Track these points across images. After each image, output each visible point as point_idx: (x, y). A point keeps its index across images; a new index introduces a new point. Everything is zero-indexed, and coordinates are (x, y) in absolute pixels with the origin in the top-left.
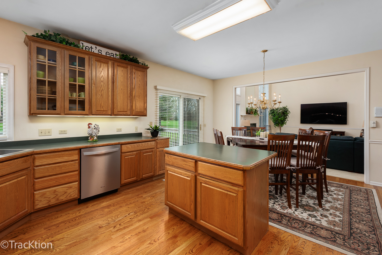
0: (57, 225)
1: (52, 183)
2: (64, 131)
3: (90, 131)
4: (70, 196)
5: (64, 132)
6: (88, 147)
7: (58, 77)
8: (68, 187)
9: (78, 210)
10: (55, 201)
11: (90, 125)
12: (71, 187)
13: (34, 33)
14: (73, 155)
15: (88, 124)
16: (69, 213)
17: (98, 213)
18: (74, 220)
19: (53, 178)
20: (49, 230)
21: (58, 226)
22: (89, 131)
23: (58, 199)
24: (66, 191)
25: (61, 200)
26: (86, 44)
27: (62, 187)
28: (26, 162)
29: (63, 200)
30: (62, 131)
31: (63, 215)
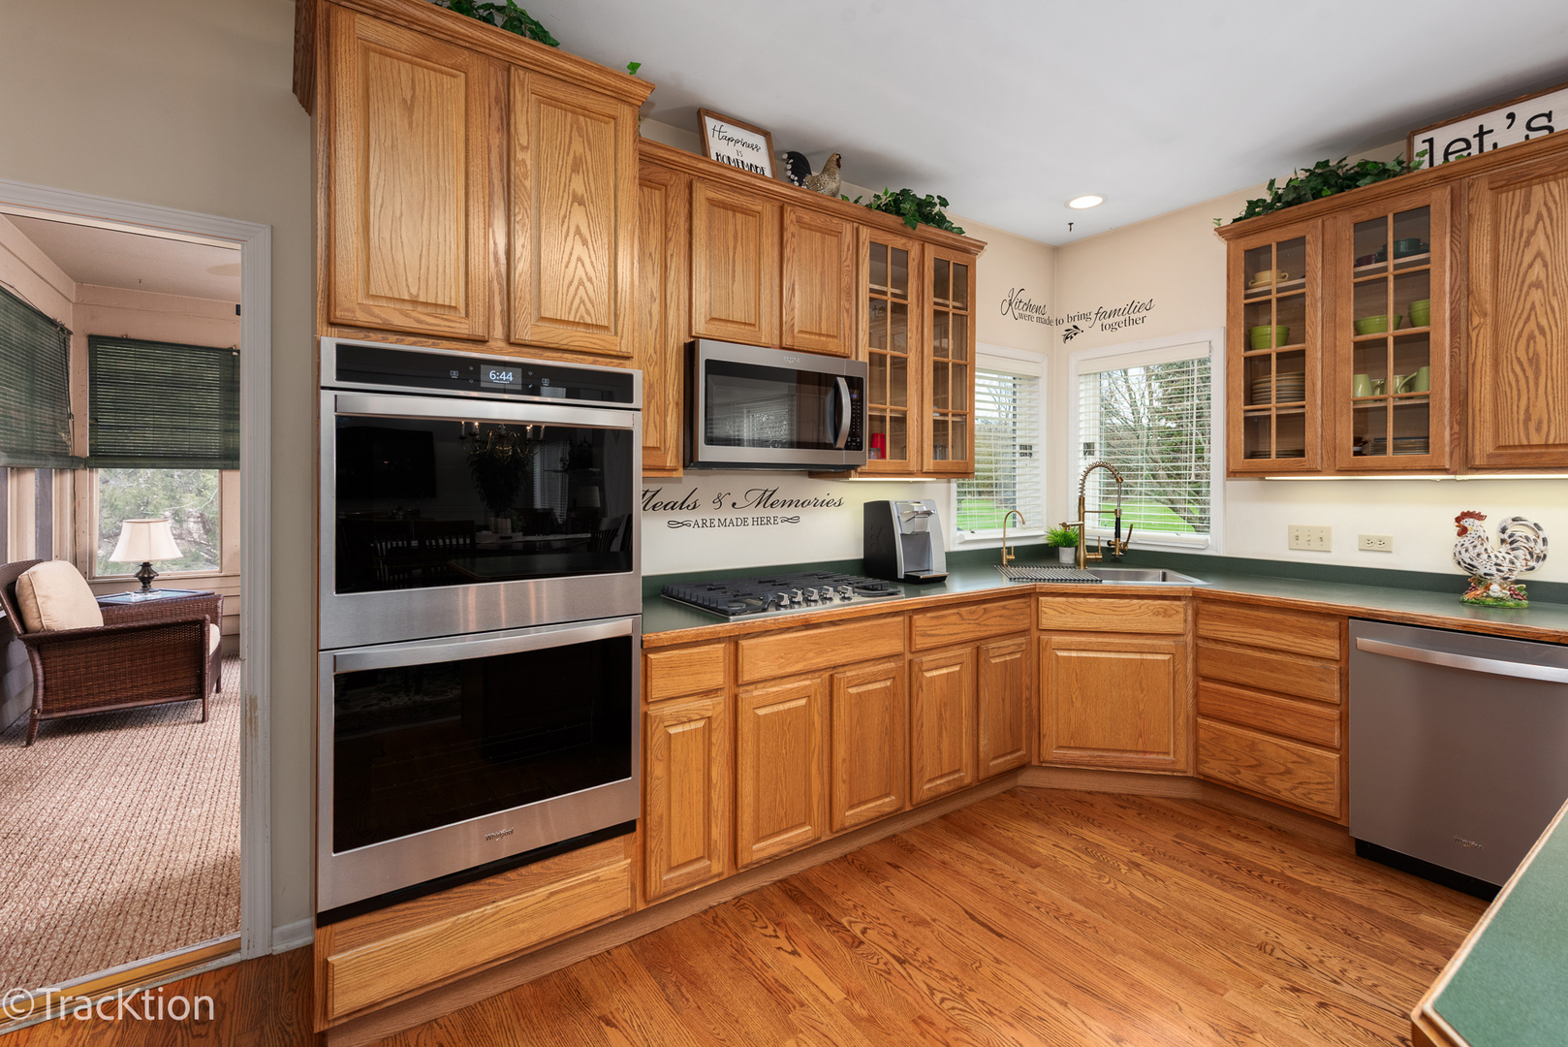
0: (1205, 850)
1: (1244, 714)
2: (1381, 542)
3: (1463, 551)
4: (1304, 795)
5: (1380, 545)
6: (1383, 616)
7: (1310, 332)
8: (1299, 756)
9: (1318, 866)
10: (1254, 781)
11: (1468, 522)
12: (1309, 761)
13: (1241, 210)
14: (1316, 636)
15: (1459, 514)
16: (1283, 852)
17: (1349, 919)
18: (1256, 874)
19: (1246, 696)
20: (1179, 843)
21: (1204, 854)
22: (1459, 548)
23: (1262, 781)
24: (1291, 766)
25: (1275, 790)
26: (1443, 136)
27: (1277, 745)
28: (1166, 613)
29: (1279, 792)
30: (1369, 541)
31: (1264, 842)
